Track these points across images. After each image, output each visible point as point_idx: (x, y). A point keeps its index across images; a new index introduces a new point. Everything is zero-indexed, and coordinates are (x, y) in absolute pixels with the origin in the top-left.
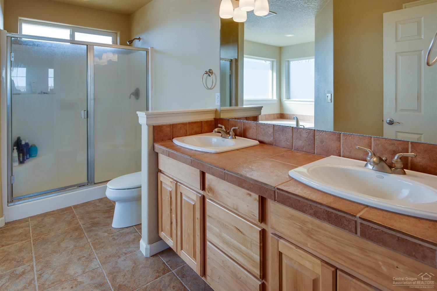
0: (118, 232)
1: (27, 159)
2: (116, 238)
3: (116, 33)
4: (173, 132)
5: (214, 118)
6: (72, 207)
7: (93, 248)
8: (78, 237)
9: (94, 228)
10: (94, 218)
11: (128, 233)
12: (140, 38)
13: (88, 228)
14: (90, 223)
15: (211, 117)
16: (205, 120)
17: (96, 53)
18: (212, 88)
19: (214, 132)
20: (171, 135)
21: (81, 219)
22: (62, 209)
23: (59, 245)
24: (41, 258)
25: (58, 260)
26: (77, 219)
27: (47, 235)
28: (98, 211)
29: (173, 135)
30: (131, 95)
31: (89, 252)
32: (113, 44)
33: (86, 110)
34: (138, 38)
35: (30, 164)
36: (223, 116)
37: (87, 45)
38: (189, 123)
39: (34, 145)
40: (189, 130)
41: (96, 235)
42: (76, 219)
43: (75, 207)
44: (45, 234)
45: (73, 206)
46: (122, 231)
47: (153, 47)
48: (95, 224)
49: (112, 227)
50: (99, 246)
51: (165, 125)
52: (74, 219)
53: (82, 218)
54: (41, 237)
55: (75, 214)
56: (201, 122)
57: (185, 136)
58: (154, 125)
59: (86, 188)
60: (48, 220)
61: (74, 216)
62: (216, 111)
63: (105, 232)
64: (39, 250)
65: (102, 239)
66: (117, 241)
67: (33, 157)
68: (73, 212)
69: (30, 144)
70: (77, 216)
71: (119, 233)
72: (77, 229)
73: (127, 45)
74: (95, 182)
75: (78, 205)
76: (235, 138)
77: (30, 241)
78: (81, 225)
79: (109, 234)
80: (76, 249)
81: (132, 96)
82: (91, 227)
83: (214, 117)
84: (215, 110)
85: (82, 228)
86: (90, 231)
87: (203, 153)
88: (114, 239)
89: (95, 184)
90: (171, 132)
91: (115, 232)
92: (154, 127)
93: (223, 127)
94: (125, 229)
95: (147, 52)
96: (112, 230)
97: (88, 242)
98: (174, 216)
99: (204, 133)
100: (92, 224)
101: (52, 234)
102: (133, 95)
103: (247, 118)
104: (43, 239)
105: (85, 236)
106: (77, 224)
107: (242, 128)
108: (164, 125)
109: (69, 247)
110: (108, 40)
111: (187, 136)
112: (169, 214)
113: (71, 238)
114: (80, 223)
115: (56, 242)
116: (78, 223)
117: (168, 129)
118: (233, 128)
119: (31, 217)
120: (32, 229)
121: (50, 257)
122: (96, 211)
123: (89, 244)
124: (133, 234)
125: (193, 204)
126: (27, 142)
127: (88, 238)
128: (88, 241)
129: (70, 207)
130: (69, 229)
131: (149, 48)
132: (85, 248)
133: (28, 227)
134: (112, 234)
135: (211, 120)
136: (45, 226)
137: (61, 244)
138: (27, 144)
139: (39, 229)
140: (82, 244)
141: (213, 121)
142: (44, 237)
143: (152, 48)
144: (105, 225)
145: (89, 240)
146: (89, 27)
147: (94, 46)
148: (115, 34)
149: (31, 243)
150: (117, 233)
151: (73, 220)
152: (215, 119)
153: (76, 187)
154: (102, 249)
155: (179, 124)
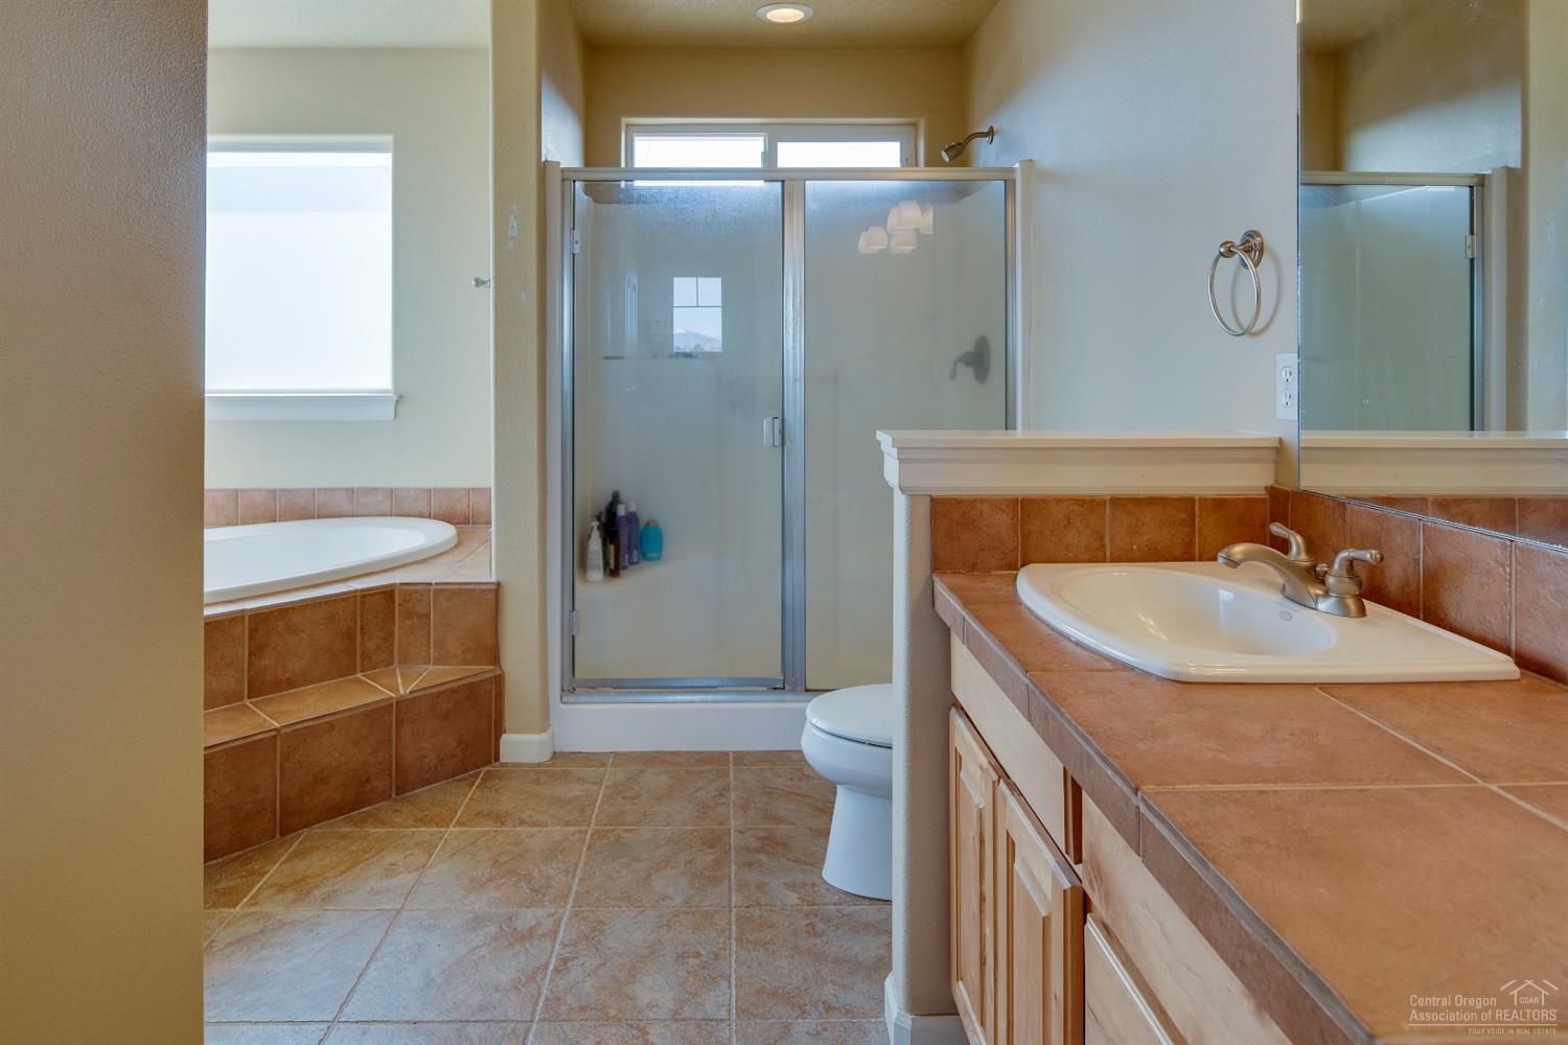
0: (833, 907)
1: (631, 563)
2: (820, 927)
3: (915, 125)
4: (1026, 536)
5: (1266, 488)
6: (731, 755)
7: (734, 935)
8: (708, 874)
9: (763, 858)
10: (778, 820)
11: (867, 925)
12: (992, 128)
13: (748, 850)
14: (761, 834)
15: (1250, 480)
16: (1211, 493)
17: (811, 205)
18: (1258, 326)
19: (1220, 560)
20: (1016, 549)
21: (741, 808)
22: (701, 753)
23: (648, 878)
24: (588, 905)
25: (627, 931)
26: (729, 804)
27: (632, 830)
28: (800, 798)
29: (1024, 548)
30: (955, 364)
31: (718, 943)
32: (903, 166)
33: (781, 417)
34: (986, 131)
35: (634, 580)
36: (1314, 479)
37: (783, 181)
38: (1117, 502)
39: (655, 522)
40: (1112, 540)
41: (761, 886)
42: (724, 803)
43: (741, 758)
44: (629, 825)
45: (734, 752)
46: (848, 909)
47: (1030, 160)
48: (772, 844)
49: (822, 878)
50: (755, 935)
51: (988, 500)
52: (723, 800)
53: (744, 808)
54: (613, 830)
55: (729, 784)
56: (1188, 502)
57: (1090, 561)
58: (935, 494)
59: (777, 701)
60: (656, 780)
61: (723, 791)
62: (1279, 450)
63: (792, 887)
64: (594, 873)
65: (772, 911)
66: (818, 941)
67: (651, 559)
68: (728, 776)
69: (643, 520)
70: (733, 795)
71: (839, 911)
72: (715, 841)
73: (944, 164)
74: (809, 686)
75: (748, 753)
76: (1362, 612)
77: (586, 831)
78: (732, 831)
79: (803, 900)
80: (687, 913)
81: (961, 367)
82: (758, 852)
83: (1270, 482)
84: (1276, 445)
85: (732, 842)
86: (750, 864)
87: (1107, 665)
88: (812, 930)
89: (807, 690)
90: (1015, 531)
91: (826, 900)
92: (936, 503)
93: (1297, 541)
94: (863, 901)
95: (1009, 185)
96: (816, 889)
97: (729, 906)
98: (989, 931)
99: (1200, 560)
100: (766, 838)
101: (646, 832)
102: (967, 364)
103: (1449, 506)
104: (617, 840)
105: (730, 880)
106: (721, 823)
107: (1417, 561)
108: (982, 501)
109: (671, 899)
110: (886, 154)
111: (1104, 560)
112: (977, 913)
113: (689, 866)
114: (734, 823)
115: (643, 865)
116: (723, 821)
117: (1003, 519)
118: (1344, 554)
119: (616, 754)
120: (604, 795)
121: (609, 913)
122: (796, 794)
123: (730, 911)
124: (884, 937)
125: (1044, 915)
126: (633, 508)
127: (733, 887)
128: (730, 900)
129: (726, 754)
130: (694, 830)
131: (1017, 165)
132: (712, 924)
133: (596, 783)
134: (814, 904)
135: (1253, 494)
136: (640, 795)
137: (653, 877)
138: (632, 518)
139: (622, 801)
140: (709, 903)
141: (1263, 500)
142: (622, 834)
143: (1029, 163)
144: (803, 858)
145: (734, 899)
146: (829, 117)
147: (807, 183)
148: (913, 127)
149: (584, 841)
150: (829, 907)
151: (717, 804)
152: (1271, 490)
153: (764, 689)
154: (759, 951)
155: (1059, 500)
